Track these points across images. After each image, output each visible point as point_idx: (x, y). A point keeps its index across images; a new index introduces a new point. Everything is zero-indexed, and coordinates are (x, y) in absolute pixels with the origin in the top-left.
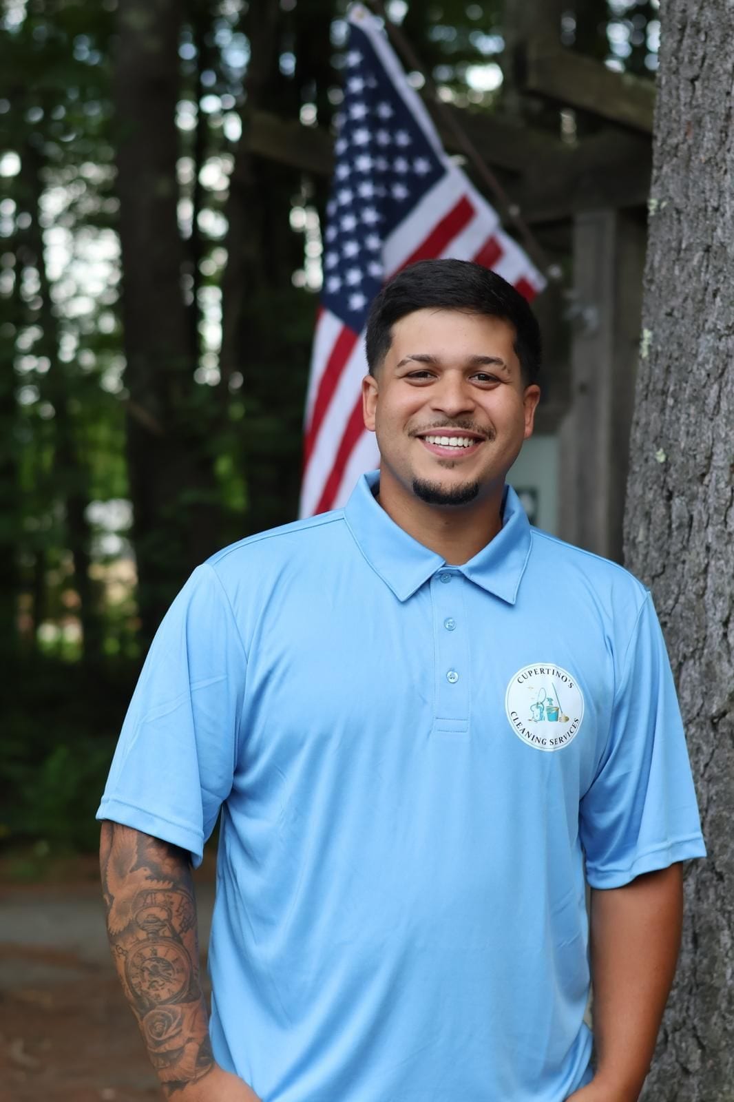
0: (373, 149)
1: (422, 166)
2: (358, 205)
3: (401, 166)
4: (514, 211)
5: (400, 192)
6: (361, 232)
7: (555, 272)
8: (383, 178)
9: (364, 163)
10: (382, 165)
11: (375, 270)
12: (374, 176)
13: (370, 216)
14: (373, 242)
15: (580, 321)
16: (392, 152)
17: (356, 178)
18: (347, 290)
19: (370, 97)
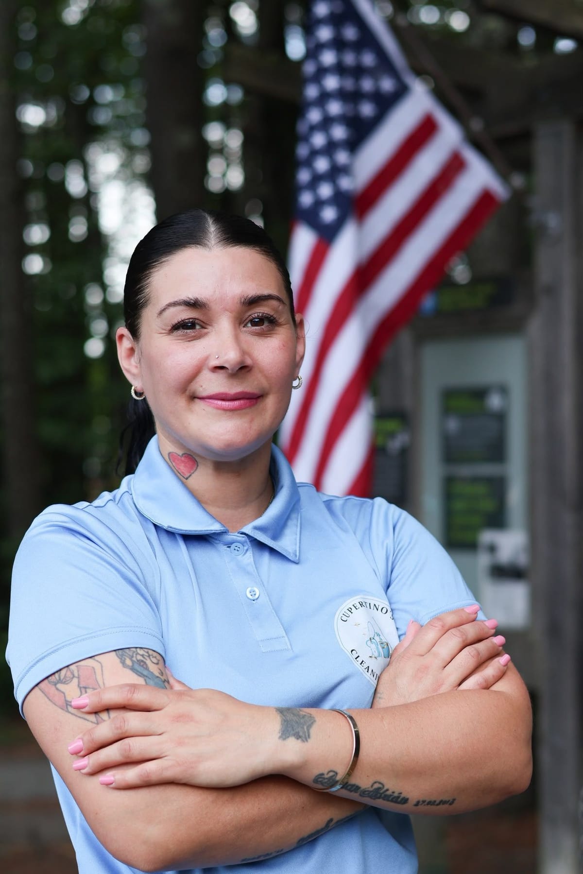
0: (340, 69)
1: (387, 85)
2: (327, 123)
3: (367, 85)
4: (477, 125)
5: (367, 109)
6: (331, 148)
7: (518, 181)
8: (351, 97)
9: (331, 83)
10: (349, 84)
11: (345, 183)
12: (342, 95)
13: (339, 132)
14: (342, 157)
15: (542, 228)
16: (358, 72)
17: (324, 97)
18: (319, 204)
19: (336, 20)
